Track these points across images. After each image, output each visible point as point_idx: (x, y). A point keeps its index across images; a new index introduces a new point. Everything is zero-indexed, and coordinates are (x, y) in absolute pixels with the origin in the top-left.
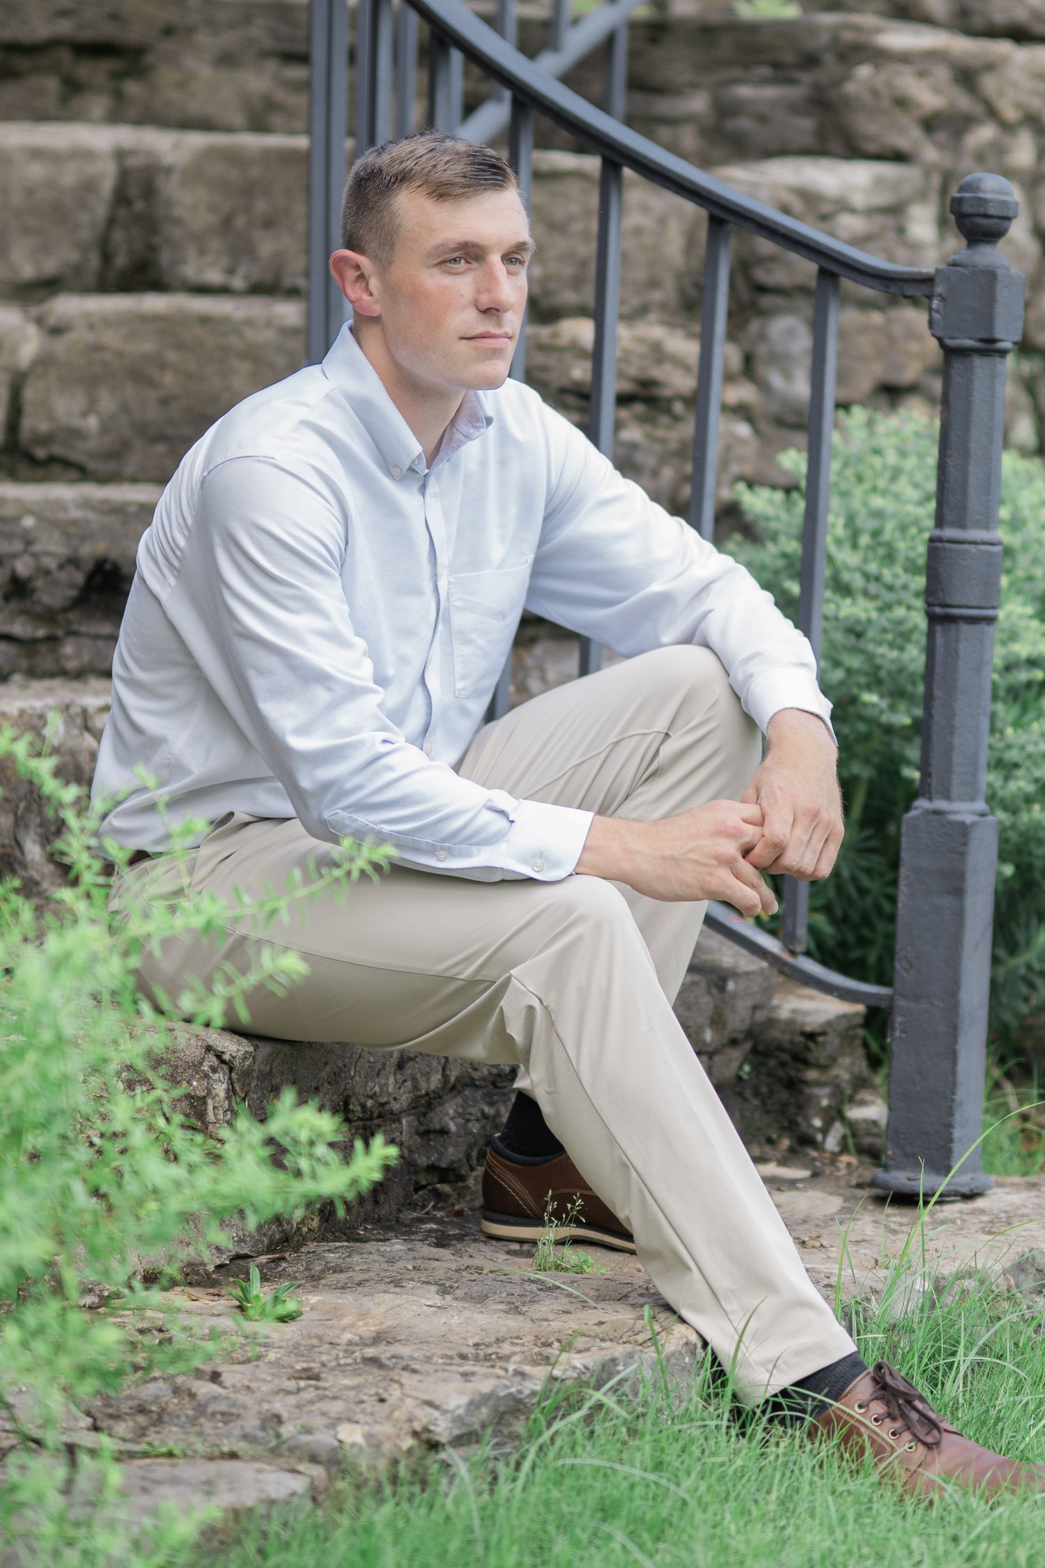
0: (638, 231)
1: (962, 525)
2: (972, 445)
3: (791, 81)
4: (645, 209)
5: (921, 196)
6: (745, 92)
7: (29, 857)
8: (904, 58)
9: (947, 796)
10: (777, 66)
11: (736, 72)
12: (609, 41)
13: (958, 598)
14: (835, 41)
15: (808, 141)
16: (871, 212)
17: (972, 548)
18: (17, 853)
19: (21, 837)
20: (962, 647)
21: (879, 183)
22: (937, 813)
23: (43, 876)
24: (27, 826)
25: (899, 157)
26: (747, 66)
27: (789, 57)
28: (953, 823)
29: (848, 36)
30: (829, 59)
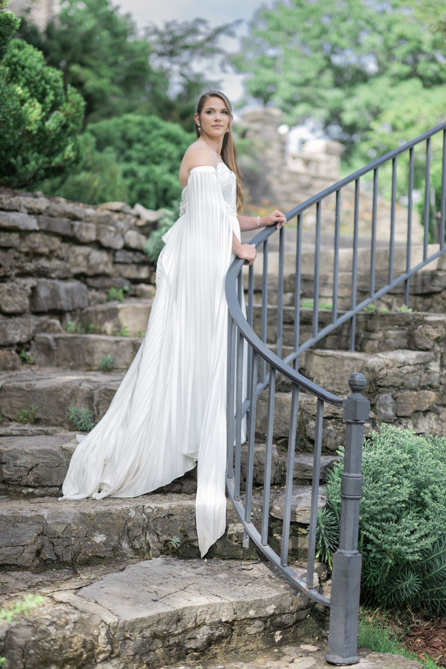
0: (347, 371)
1: (349, 472)
2: (352, 450)
3: (403, 329)
4: (349, 366)
5: (435, 360)
6: (391, 332)
7: (123, 547)
8: (430, 323)
9: (344, 549)
10: (399, 325)
11: (390, 327)
12: (352, 318)
13: (347, 493)
14: (414, 319)
15: (405, 345)
16: (415, 365)
17: (351, 479)
18: (120, 546)
19: (121, 541)
20: (348, 506)
21: (418, 357)
22: (341, 553)
23: (128, 552)
24: (123, 539)
25: (427, 350)
26: (392, 325)
27: (402, 323)
28: (345, 557)
29: (417, 317)
30: (413, 323)
